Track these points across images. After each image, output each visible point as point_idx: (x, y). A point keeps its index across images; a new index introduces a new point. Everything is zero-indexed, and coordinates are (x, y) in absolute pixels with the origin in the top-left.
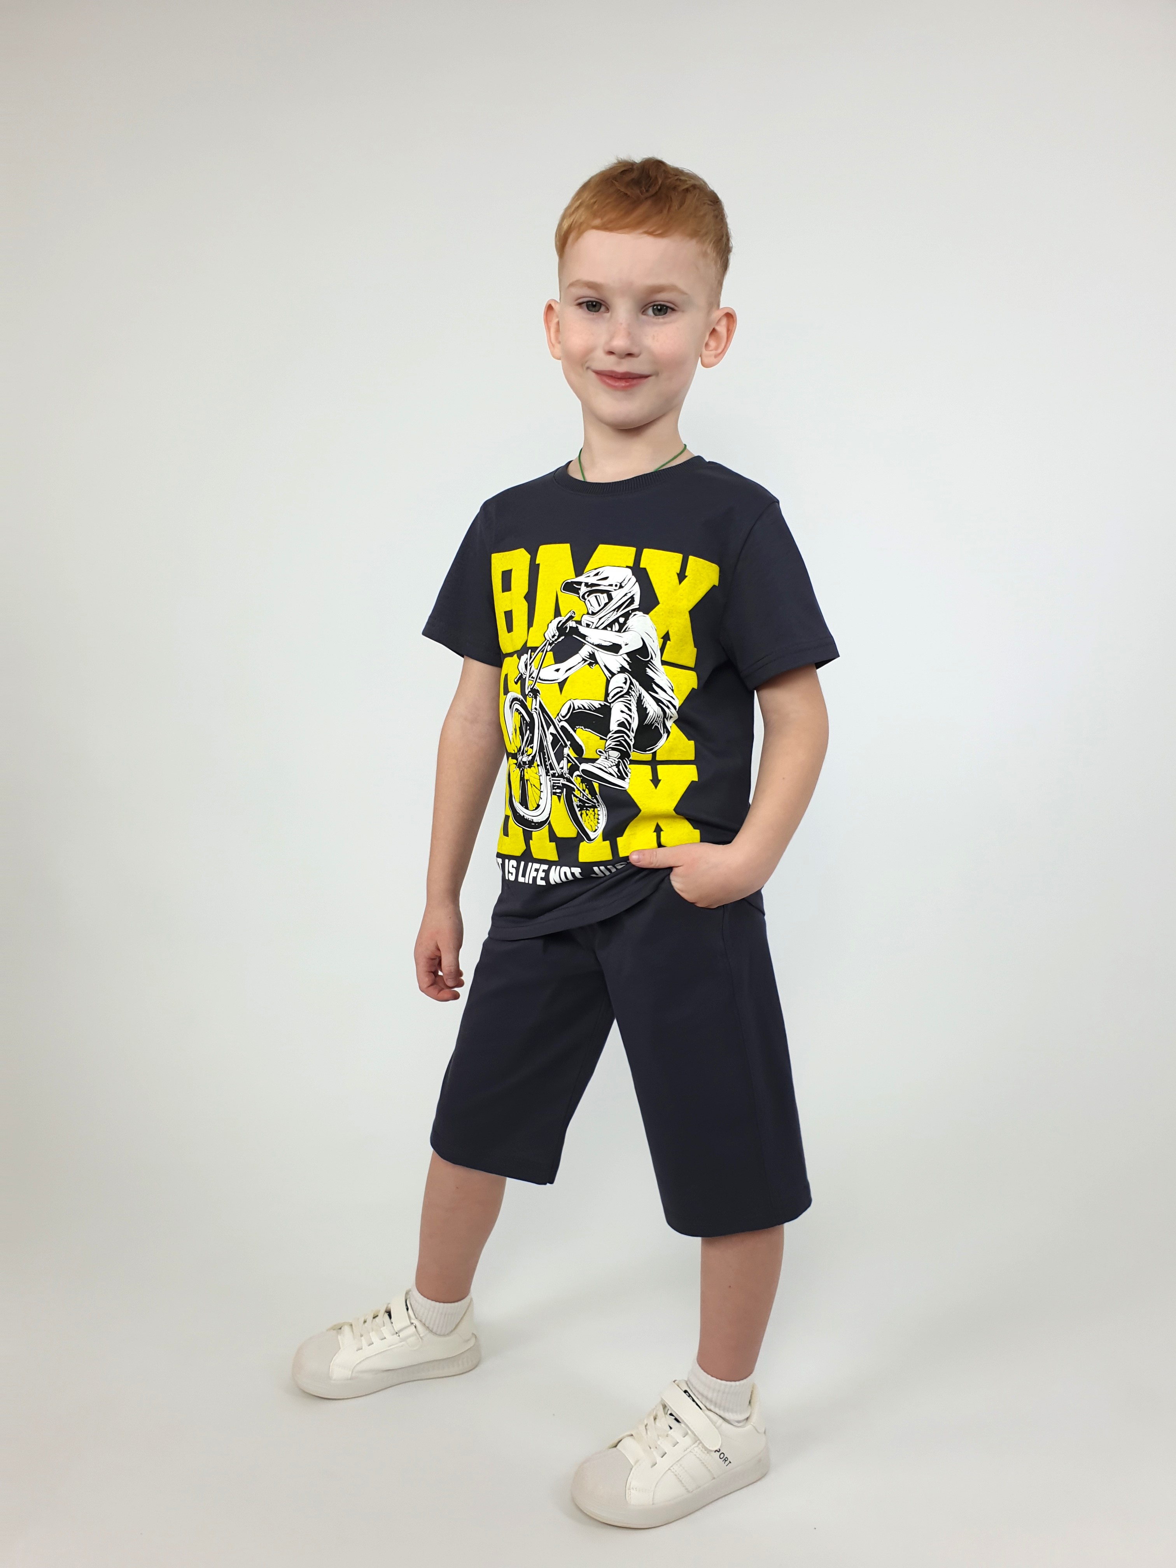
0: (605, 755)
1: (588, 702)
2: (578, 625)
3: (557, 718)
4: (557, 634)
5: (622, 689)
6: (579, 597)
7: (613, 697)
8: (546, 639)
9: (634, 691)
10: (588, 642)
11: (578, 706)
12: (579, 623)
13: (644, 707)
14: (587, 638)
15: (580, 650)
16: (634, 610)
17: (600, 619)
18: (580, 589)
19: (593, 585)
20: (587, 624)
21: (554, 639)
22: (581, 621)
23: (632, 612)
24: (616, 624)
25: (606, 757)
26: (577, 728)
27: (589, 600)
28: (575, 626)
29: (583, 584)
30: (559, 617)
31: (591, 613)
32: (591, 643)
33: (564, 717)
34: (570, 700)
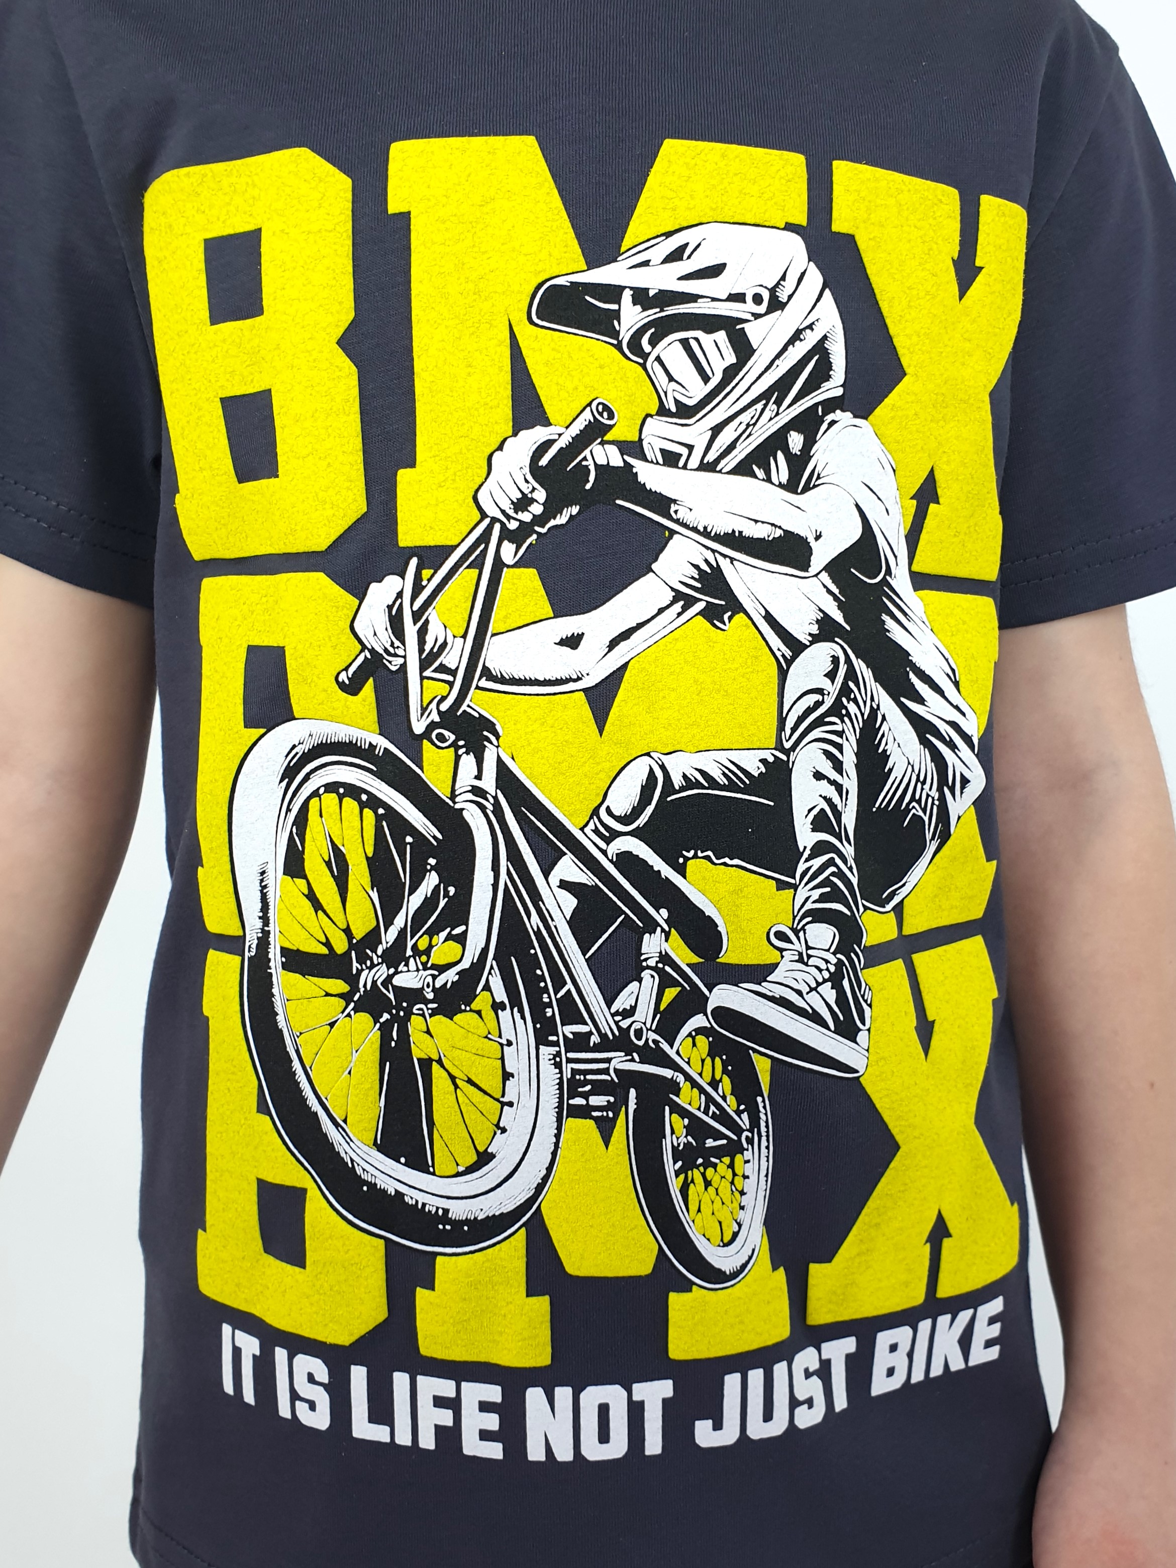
0: (797, 946)
1: (723, 757)
2: (629, 459)
3: (591, 826)
4: (541, 495)
5: (818, 697)
6: (619, 347)
7: (794, 730)
8: (484, 515)
9: (855, 701)
10: (686, 526)
11: (685, 776)
12: (634, 448)
13: (880, 750)
14: (673, 508)
15: (656, 559)
16: (831, 405)
17: (716, 430)
18: (617, 314)
19: (666, 298)
20: (662, 450)
21: (526, 517)
22: (641, 440)
23: (825, 413)
24: (780, 455)
25: (800, 954)
26: (687, 859)
27: (658, 359)
28: (622, 464)
29: (627, 296)
30: (538, 428)
31: (674, 409)
32: (695, 530)
33: (625, 820)
34: (648, 754)
